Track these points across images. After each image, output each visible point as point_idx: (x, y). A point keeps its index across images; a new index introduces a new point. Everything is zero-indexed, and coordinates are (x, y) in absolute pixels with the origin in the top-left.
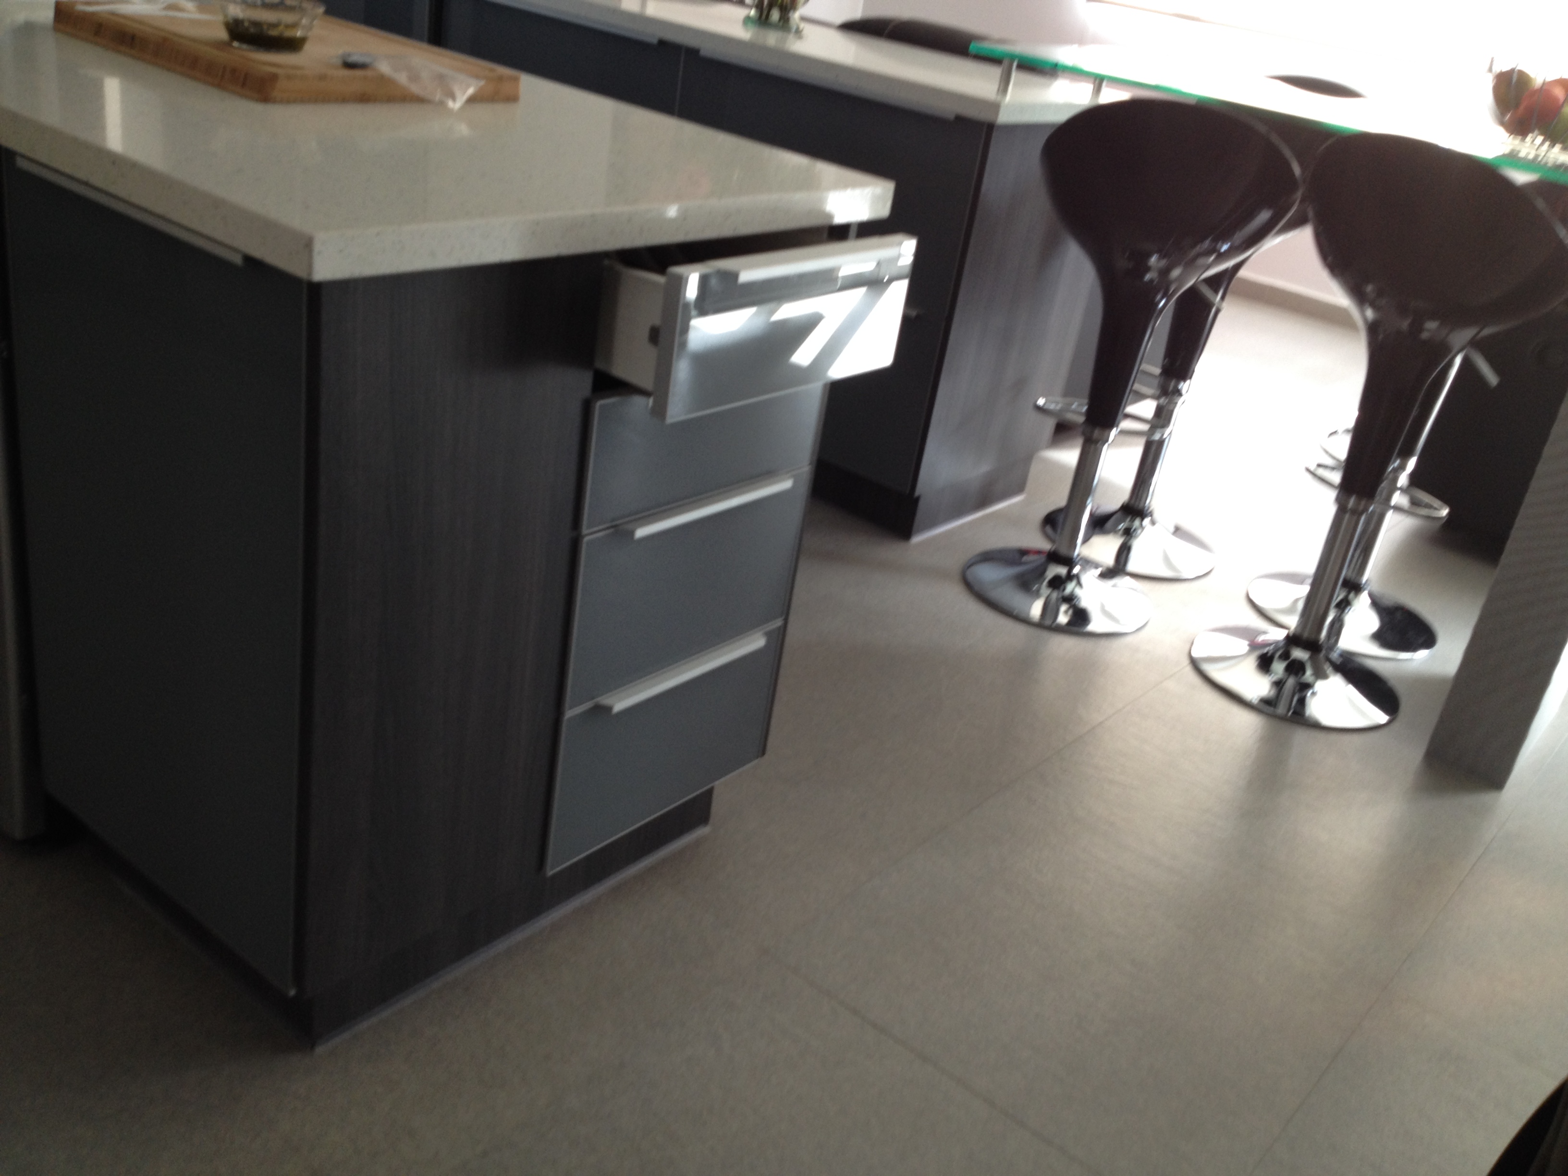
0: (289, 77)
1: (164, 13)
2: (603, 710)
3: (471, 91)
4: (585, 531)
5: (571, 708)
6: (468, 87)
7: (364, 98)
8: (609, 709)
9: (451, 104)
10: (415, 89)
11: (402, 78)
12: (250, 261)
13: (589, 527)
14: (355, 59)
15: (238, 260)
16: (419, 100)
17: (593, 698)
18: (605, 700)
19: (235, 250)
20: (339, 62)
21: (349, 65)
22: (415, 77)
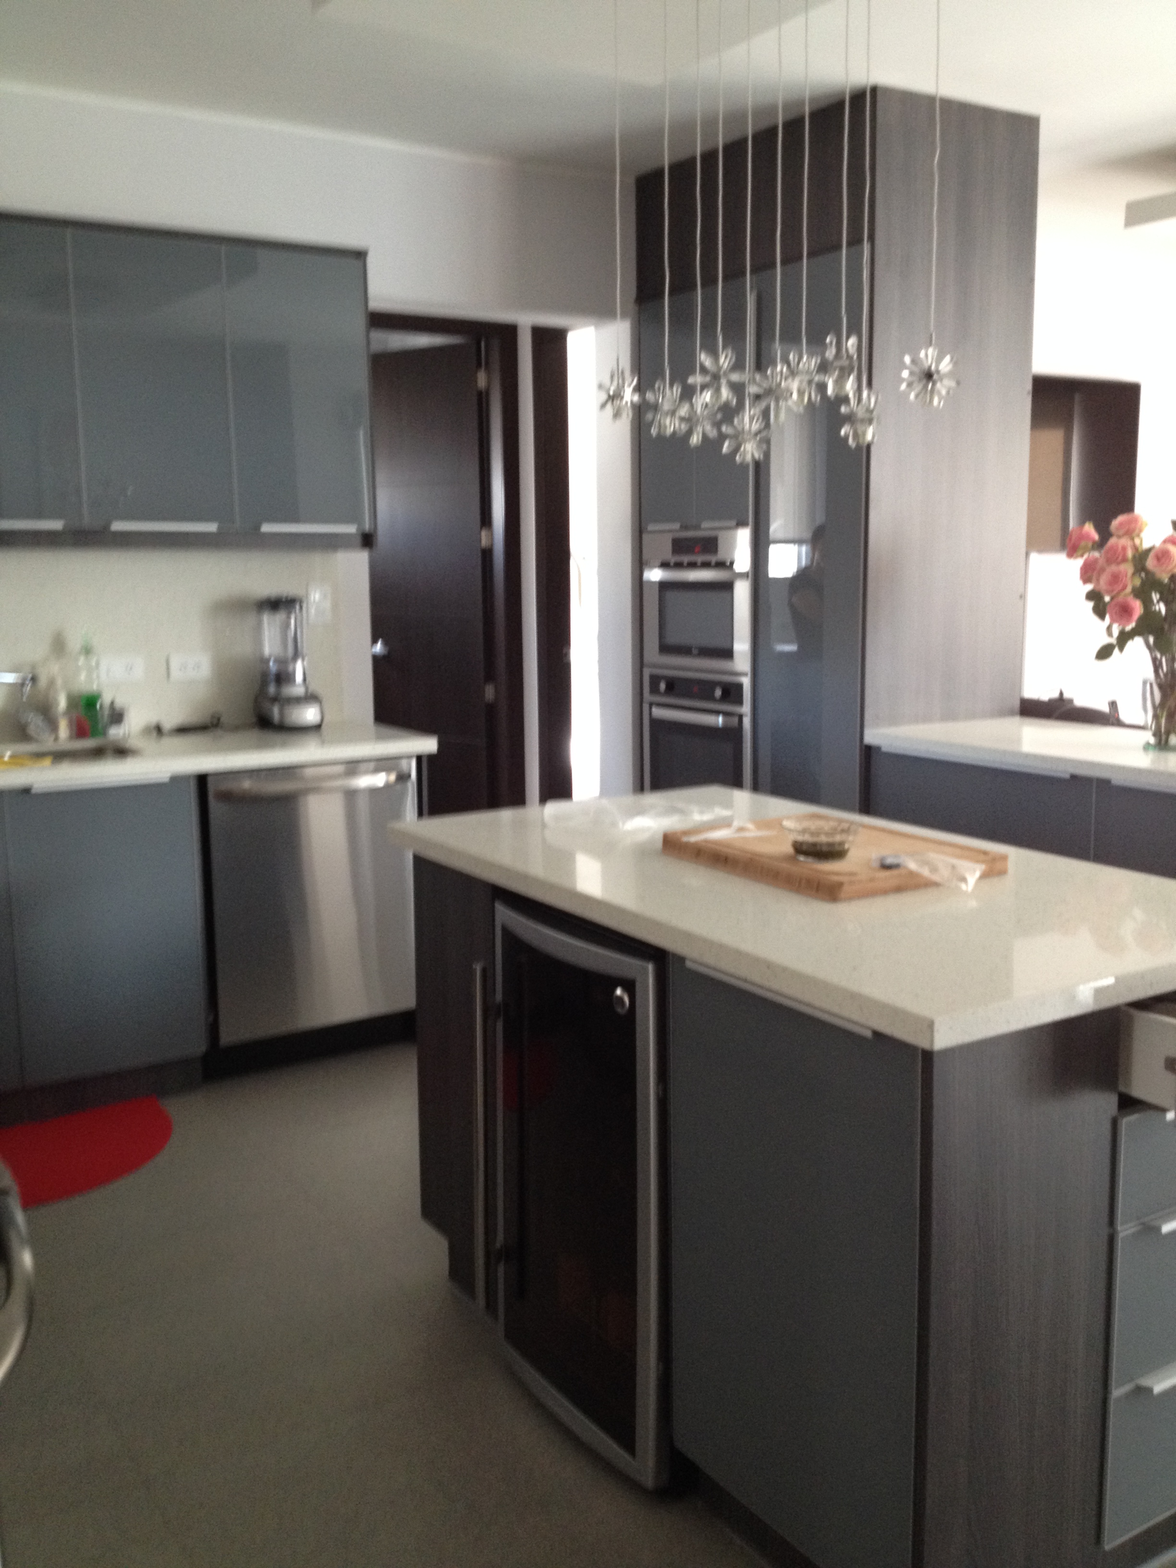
0: (851, 883)
1: (737, 835)
2: (1142, 1392)
3: (978, 874)
4: (1119, 1228)
5: (1116, 1388)
6: (975, 871)
7: (899, 889)
8: (1150, 1390)
9: (963, 886)
10: (935, 878)
11: (925, 872)
12: (878, 1035)
13: (1122, 1224)
14: (889, 861)
15: (868, 1034)
16: (936, 884)
17: (1132, 1380)
18: (1145, 1382)
19: (868, 1028)
20: (876, 864)
21: (886, 867)
22: (934, 870)
